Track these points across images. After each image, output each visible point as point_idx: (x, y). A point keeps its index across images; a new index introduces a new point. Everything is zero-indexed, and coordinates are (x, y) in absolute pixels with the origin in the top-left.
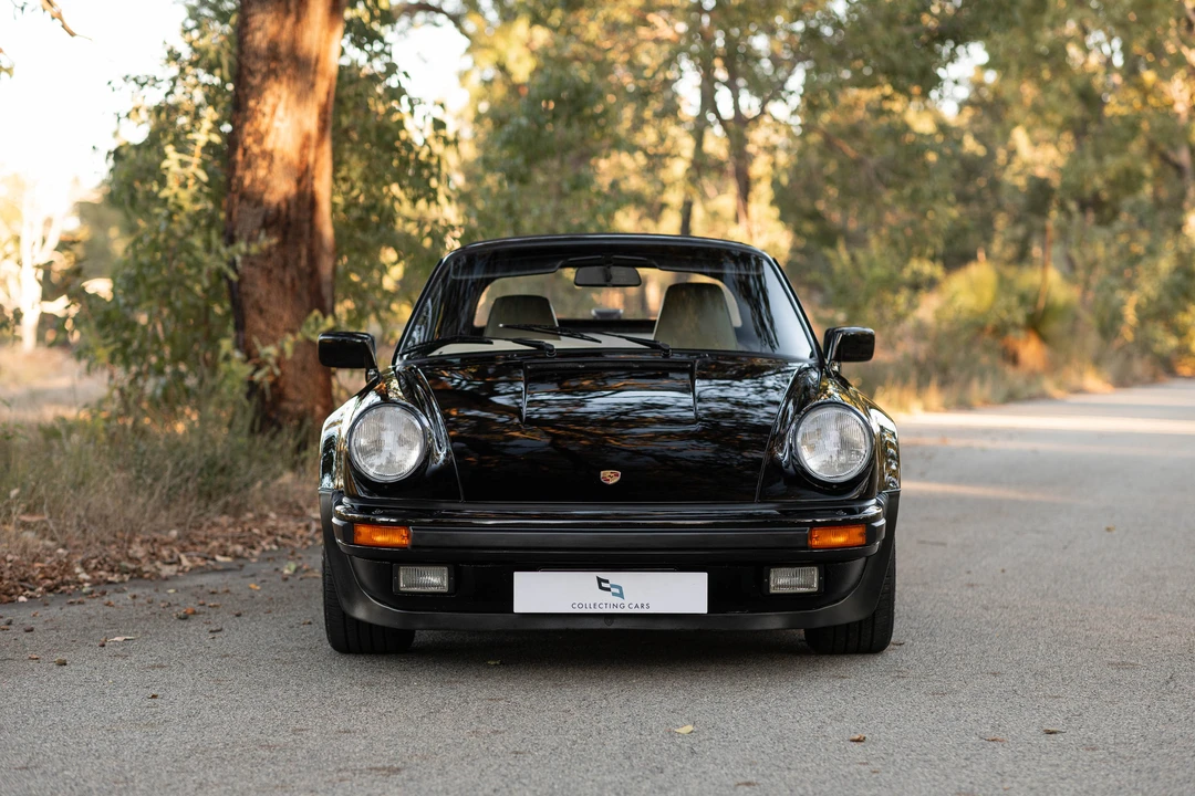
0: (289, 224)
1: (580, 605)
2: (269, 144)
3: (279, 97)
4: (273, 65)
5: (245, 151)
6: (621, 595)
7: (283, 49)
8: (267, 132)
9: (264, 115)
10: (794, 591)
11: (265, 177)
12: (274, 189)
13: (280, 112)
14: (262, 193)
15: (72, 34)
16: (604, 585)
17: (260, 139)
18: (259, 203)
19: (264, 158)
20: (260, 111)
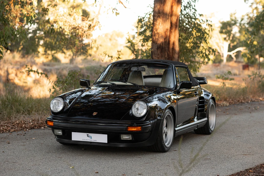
0: (163, 48)
1: (84, 140)
2: (158, 31)
3: (160, 21)
4: (159, 15)
5: (154, 32)
6: (91, 138)
7: (161, 11)
8: (158, 29)
9: (157, 25)
10: (127, 139)
11: (158, 38)
12: (159, 40)
13: (160, 24)
14: (157, 41)
15: (126, 8)
16: (88, 136)
17: (157, 30)
18: (157, 43)
19: (157, 34)
20: (156, 24)
